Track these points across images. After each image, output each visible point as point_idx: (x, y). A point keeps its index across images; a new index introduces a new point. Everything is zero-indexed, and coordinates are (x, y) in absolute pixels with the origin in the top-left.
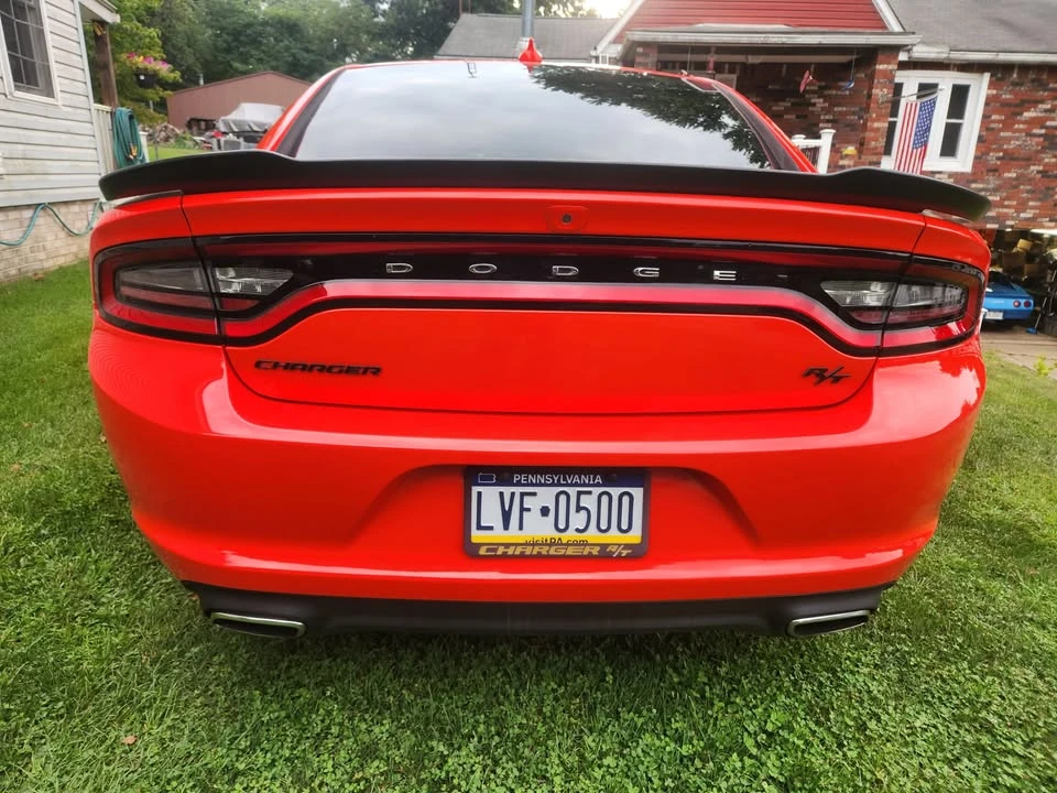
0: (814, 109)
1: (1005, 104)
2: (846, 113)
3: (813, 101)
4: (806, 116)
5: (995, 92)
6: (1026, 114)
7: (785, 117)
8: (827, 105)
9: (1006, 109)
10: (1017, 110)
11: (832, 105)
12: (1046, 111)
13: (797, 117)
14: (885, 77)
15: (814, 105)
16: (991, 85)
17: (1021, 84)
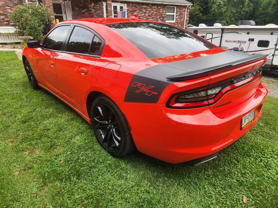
0: (92, 12)
1: (130, 11)
2: (99, 13)
3: (91, 10)
4: (90, 14)
5: (128, 8)
6: (134, 13)
7: (86, 14)
8: (95, 11)
9: (131, 12)
10: (133, 12)
11: (96, 11)
12: (138, 13)
13: (89, 14)
14: (110, 5)
15: (92, 11)
16: (127, 7)
17: (132, 7)
